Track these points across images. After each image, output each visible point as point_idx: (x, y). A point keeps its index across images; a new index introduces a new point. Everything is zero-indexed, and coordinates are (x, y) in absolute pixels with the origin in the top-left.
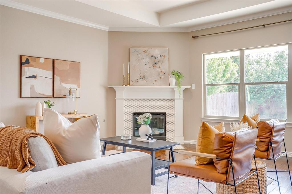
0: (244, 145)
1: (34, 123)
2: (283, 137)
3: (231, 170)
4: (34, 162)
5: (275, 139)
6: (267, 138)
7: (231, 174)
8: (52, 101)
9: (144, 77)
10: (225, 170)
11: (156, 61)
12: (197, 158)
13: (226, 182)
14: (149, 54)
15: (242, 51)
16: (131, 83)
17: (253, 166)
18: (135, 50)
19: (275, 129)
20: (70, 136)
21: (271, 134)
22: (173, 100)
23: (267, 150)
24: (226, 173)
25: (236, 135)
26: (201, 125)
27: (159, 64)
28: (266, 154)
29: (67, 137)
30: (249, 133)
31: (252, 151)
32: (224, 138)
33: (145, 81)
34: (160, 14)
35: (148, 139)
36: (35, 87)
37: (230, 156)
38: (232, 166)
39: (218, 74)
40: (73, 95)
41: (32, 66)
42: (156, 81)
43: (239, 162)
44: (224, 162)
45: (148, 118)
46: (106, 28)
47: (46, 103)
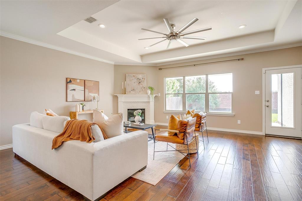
0: (191, 125)
1: (75, 115)
2: (205, 121)
3: (186, 137)
4: (95, 138)
5: (203, 122)
6: (199, 121)
7: (186, 139)
8: (84, 103)
9: (133, 90)
10: (183, 138)
11: (140, 81)
12: (169, 133)
13: (183, 143)
14: (136, 77)
15: (184, 77)
16: (127, 93)
17: (194, 135)
18: (129, 75)
19: (202, 117)
20: (109, 124)
21: (201, 120)
22: (149, 102)
23: (199, 127)
24: (184, 139)
25: (188, 121)
26: (171, 116)
27: (142, 83)
28: (198, 129)
29: (108, 124)
30: (193, 120)
31: (194, 128)
32: (182, 123)
33: (134, 92)
34: (142, 56)
35: (140, 123)
36: (75, 96)
37: (185, 131)
38: (186, 136)
39: (170, 87)
40: (95, 100)
41: (73, 84)
42: (140, 92)
43: (189, 133)
44: (183, 134)
45: (140, 112)
46: (113, 63)
47: (81, 104)
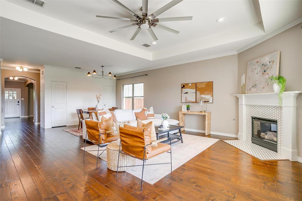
9: (255, 86)
11: (265, 68)
14: (260, 63)
18: (251, 63)
22: (280, 108)
27: (268, 71)
33: (255, 89)
36: (187, 98)
41: (186, 88)
42: (263, 88)
